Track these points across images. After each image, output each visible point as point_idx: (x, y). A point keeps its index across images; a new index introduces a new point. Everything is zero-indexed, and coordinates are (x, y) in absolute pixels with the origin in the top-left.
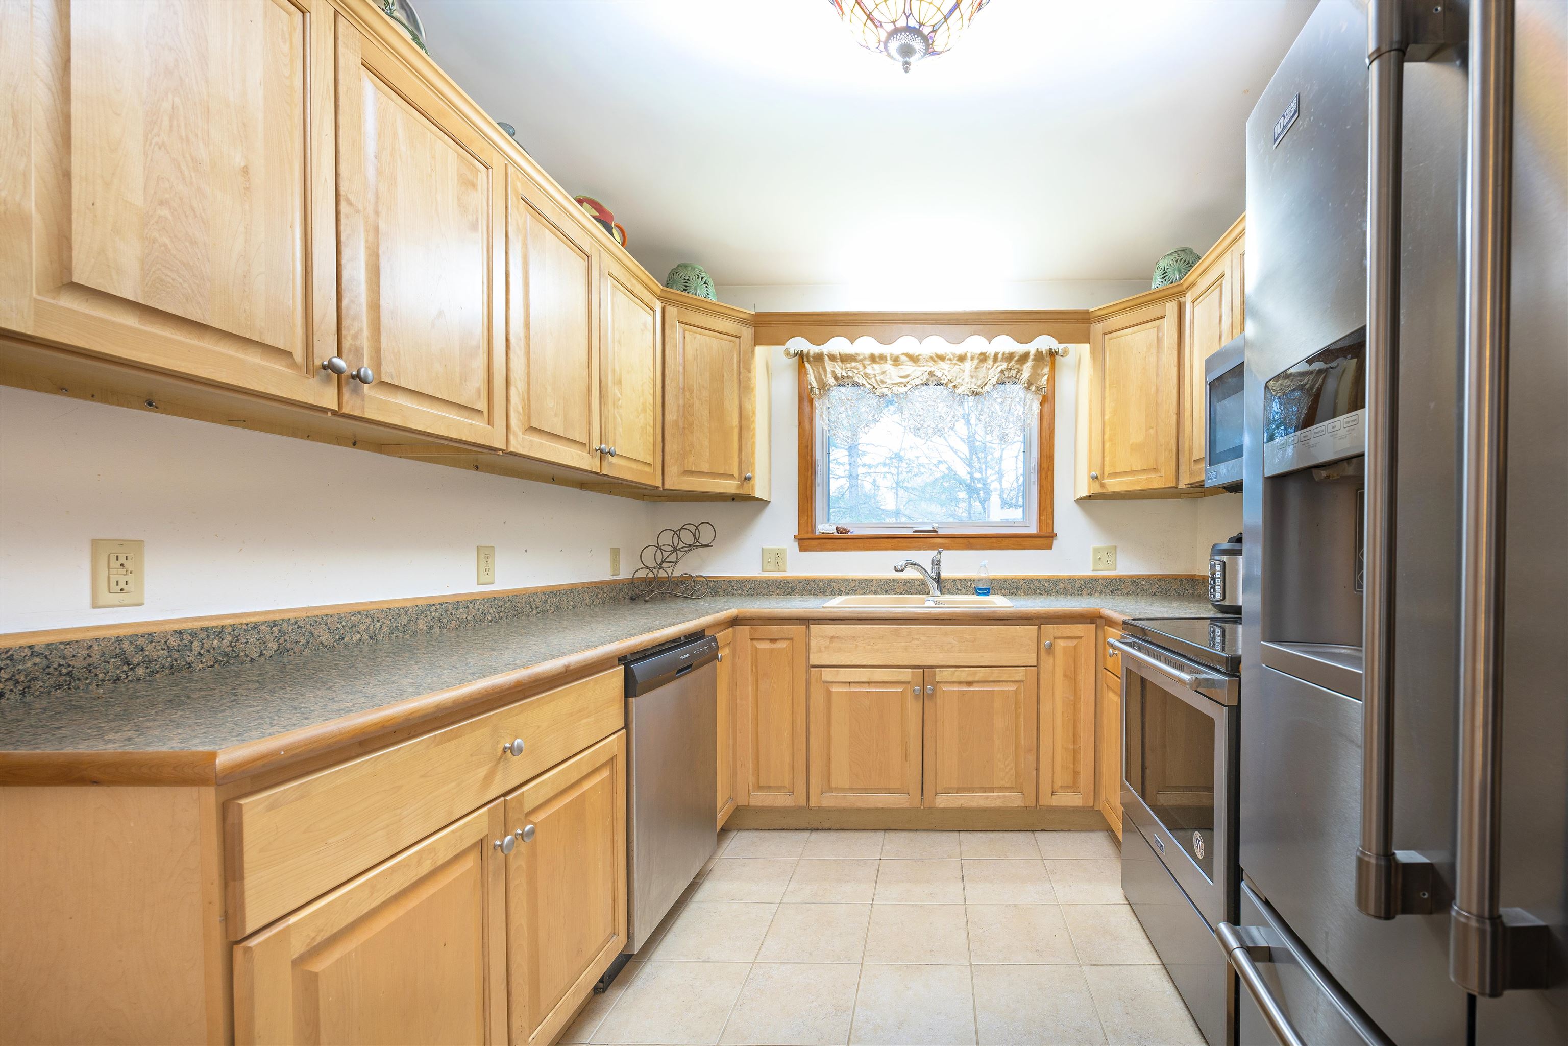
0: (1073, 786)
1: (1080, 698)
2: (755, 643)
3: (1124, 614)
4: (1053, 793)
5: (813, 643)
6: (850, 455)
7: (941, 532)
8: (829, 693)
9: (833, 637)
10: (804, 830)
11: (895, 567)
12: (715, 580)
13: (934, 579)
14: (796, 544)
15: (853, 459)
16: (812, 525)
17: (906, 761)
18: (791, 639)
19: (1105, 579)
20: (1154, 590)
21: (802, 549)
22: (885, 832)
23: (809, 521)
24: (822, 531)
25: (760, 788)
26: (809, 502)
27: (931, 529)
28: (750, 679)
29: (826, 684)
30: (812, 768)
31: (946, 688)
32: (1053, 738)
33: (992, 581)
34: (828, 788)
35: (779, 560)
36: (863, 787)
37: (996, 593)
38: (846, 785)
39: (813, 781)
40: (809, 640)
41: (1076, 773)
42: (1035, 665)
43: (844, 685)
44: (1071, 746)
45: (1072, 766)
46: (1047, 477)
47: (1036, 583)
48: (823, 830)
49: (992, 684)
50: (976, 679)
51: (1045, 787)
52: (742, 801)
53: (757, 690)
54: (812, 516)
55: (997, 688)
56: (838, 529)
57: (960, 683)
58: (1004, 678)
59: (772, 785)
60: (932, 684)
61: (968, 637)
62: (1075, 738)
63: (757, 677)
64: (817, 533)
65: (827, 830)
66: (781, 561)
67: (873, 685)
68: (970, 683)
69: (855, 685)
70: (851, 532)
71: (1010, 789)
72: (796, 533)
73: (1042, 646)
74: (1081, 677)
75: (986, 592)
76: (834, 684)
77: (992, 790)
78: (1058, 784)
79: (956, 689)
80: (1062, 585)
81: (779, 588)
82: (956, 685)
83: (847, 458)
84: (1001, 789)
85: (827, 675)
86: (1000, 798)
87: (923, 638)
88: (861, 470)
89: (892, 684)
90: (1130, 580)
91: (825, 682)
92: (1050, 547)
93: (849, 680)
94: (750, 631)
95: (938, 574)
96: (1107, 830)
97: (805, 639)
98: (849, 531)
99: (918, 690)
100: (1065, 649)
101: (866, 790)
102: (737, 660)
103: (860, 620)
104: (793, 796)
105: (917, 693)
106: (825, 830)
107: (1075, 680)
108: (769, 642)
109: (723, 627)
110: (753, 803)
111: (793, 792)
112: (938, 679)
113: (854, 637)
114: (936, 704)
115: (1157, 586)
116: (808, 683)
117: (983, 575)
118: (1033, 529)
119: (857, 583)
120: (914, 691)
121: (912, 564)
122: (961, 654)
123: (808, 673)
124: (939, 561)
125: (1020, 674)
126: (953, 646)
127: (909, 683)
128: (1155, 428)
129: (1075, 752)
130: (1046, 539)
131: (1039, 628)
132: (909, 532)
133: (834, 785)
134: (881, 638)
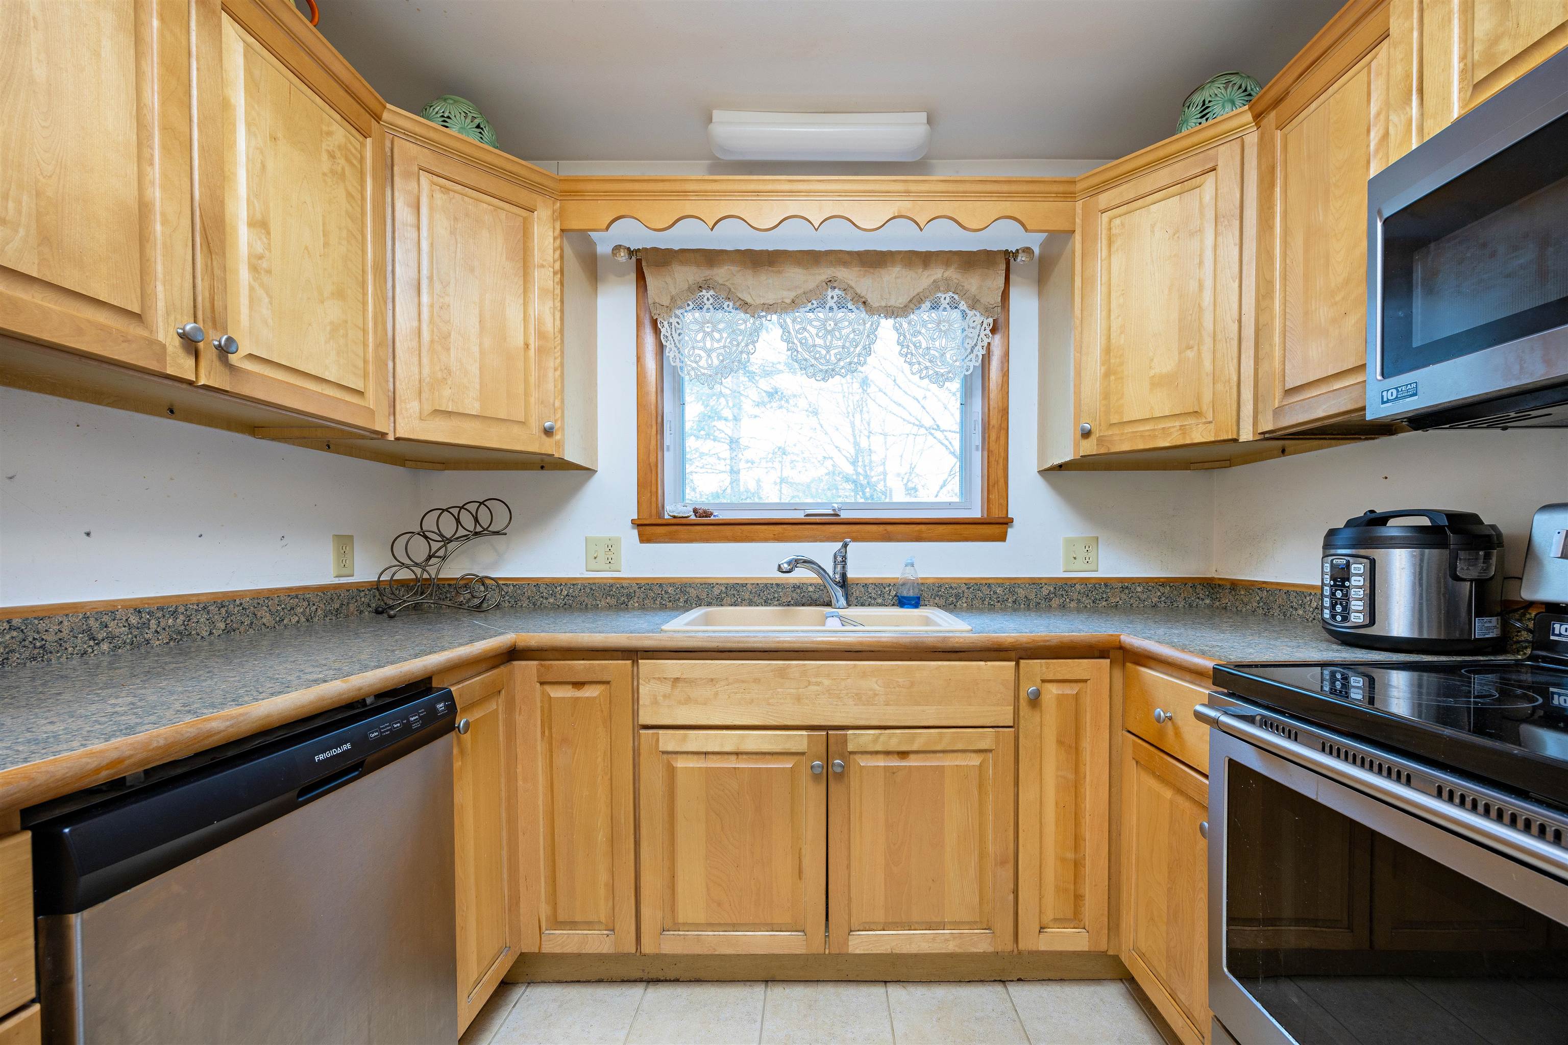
0: (1075, 918)
1: (1085, 777)
2: (548, 688)
3: (1211, 657)
4: (1042, 929)
5: (644, 690)
6: (731, 449)
7: (845, 515)
8: (671, 771)
9: (677, 680)
10: (635, 981)
11: (779, 566)
12: (515, 583)
13: (837, 583)
14: (635, 532)
15: (735, 453)
16: (657, 504)
17: (800, 878)
18: (608, 683)
19: (1084, 581)
20: (1155, 600)
21: (644, 539)
22: (766, 986)
23: (654, 499)
24: (671, 514)
25: (557, 923)
26: (654, 472)
27: (831, 512)
28: (539, 748)
29: (665, 756)
30: (645, 892)
31: (864, 762)
32: (1041, 842)
33: (922, 584)
34: (671, 925)
35: (610, 555)
36: (730, 922)
37: (927, 603)
38: (701, 918)
39: (645, 912)
40: (638, 685)
41: (1078, 898)
42: (1011, 724)
43: (696, 757)
44: (1070, 855)
45: (1072, 887)
46: (998, 438)
47: (984, 588)
48: (666, 981)
49: (941, 755)
50: (915, 747)
51: (1029, 922)
52: (528, 946)
53: (551, 766)
54: (657, 492)
55: (948, 761)
56: (695, 511)
57: (887, 753)
58: (960, 746)
59: (578, 918)
60: (842, 757)
61: (900, 680)
62: (1077, 841)
63: (551, 744)
64: (666, 517)
65: (674, 981)
66: (613, 556)
67: (744, 757)
68: (903, 754)
69: (714, 757)
70: (715, 516)
71: (971, 925)
72: (636, 517)
73: (1023, 695)
74: (1086, 744)
75: (915, 602)
76: (679, 756)
77: (942, 926)
78: (1049, 915)
79: (882, 764)
80: (1021, 593)
81: (609, 595)
82: (881, 756)
83: (728, 452)
84: (956, 925)
85: (669, 741)
86: (954, 938)
87: (826, 682)
88: (742, 465)
89: (775, 757)
90: (1120, 585)
91: (664, 753)
92: (1002, 538)
93: (704, 750)
94: (538, 670)
95: (844, 575)
96: (1121, 980)
97: (630, 682)
98: (712, 514)
99: (819, 766)
100: (1060, 699)
101: (735, 927)
102: (517, 717)
103: (721, 651)
104: (612, 937)
105: (818, 771)
106: (670, 981)
107: (1077, 749)
108: (570, 687)
109: (484, 666)
110: (548, 948)
111: (613, 930)
112: (851, 747)
113: (712, 680)
114: (848, 787)
115: (1159, 594)
116: (636, 753)
117: (910, 575)
118: (976, 513)
119: (724, 589)
120: (812, 767)
121: (805, 562)
122: (888, 707)
123: (636, 737)
124: (844, 558)
125: (986, 740)
126: (876, 695)
127: (803, 754)
128: (1196, 348)
129: (1078, 865)
130: (997, 526)
131: (1018, 664)
132: (799, 515)
133: (681, 920)
134: (757, 681)
